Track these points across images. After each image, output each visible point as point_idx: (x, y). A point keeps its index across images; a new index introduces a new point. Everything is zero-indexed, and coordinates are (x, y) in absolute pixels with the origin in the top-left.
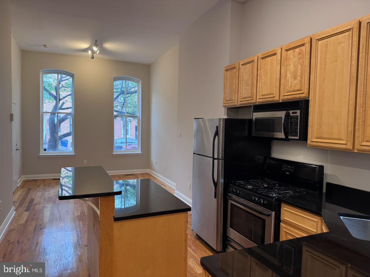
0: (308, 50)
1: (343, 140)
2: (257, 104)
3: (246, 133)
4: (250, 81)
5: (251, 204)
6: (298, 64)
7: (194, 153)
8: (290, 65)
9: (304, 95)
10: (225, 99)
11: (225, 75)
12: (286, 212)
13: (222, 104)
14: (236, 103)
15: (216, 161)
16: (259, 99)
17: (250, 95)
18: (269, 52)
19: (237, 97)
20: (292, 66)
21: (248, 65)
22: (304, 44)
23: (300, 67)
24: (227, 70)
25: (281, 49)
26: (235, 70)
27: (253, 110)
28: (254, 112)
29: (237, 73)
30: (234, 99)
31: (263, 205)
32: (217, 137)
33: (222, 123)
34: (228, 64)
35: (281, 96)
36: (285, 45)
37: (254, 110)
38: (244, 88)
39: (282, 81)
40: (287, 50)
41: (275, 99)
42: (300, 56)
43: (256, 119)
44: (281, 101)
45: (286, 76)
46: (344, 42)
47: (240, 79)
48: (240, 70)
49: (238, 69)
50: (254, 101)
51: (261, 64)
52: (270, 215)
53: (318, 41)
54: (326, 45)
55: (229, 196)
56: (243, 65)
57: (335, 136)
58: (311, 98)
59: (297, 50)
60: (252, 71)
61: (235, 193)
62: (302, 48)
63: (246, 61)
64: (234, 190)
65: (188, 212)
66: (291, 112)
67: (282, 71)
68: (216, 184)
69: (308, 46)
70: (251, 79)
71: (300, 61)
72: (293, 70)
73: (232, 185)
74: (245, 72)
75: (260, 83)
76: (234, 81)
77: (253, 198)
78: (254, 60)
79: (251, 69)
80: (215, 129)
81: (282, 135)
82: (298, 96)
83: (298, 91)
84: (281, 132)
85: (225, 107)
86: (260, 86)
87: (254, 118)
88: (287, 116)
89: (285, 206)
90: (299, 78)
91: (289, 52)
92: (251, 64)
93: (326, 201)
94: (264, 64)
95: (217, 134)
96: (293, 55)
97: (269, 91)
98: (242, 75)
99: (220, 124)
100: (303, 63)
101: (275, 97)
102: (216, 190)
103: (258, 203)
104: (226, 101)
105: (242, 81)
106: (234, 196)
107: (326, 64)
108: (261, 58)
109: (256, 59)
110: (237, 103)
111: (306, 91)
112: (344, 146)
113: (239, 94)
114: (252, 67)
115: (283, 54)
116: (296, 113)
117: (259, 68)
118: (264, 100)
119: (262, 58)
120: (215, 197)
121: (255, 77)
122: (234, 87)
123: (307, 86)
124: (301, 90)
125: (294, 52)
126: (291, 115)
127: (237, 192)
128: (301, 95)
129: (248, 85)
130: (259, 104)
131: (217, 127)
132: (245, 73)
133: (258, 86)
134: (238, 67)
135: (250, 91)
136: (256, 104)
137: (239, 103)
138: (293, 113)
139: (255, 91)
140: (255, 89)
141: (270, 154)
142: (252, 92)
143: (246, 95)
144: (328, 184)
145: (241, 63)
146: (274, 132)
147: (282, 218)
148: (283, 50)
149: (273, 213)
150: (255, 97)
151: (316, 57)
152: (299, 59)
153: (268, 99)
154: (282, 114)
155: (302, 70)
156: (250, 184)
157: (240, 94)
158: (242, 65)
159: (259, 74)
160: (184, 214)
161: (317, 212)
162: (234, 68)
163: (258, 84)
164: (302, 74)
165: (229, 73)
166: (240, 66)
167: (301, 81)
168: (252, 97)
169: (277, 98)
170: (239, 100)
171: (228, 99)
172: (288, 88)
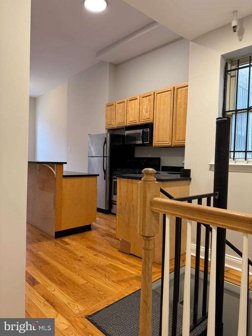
0: (153, 98)
1: (168, 141)
6: (148, 105)
7: (89, 157)
11: (106, 109)
13: (105, 127)
14: (114, 126)
15: (105, 158)
16: (128, 124)
17: (123, 121)
18: (133, 98)
19: (114, 122)
20: (145, 106)
21: (121, 104)
22: (151, 95)
23: (149, 107)
25: (140, 96)
27: (125, 130)
32: (105, 144)
36: (142, 95)
38: (119, 117)
39: (140, 114)
40: (143, 97)
42: (149, 101)
43: (127, 135)
44: (140, 124)
45: (142, 111)
46: (168, 96)
47: (116, 112)
48: (116, 107)
51: (129, 104)
53: (157, 94)
54: (161, 96)
55: (113, 177)
56: (118, 103)
58: (154, 123)
62: (150, 97)
63: (120, 101)
65: (97, 177)
66: (145, 129)
67: (140, 108)
69: (153, 96)
70: (123, 112)
71: (149, 103)
78: (124, 101)
79: (123, 106)
80: (104, 140)
82: (148, 121)
83: (148, 119)
84: (140, 140)
85: (106, 129)
88: (143, 132)
90: (149, 112)
92: (123, 103)
94: (131, 104)
95: (105, 142)
96: (146, 100)
97: (133, 119)
98: (117, 110)
101: (136, 122)
102: (105, 175)
104: (107, 125)
105: (118, 113)
107: (161, 106)
108: (129, 100)
109: (126, 101)
111: (152, 119)
112: (168, 144)
115: (141, 99)
116: (147, 130)
117: (128, 106)
118: (130, 124)
120: (105, 179)
121: (126, 111)
123: (152, 116)
126: (145, 131)
128: (150, 121)
129: (122, 115)
130: (128, 126)
131: (106, 138)
132: (119, 109)
133: (127, 116)
135: (123, 119)
136: (126, 126)
137: (116, 126)
140: (126, 118)
143: (120, 121)
146: (136, 141)
150: (126, 122)
151: (157, 102)
153: (133, 124)
154: (140, 131)
155: (150, 109)
157: (117, 121)
159: (128, 109)
160: (95, 178)
162: (113, 105)
164: (150, 110)
165: (109, 108)
166: (116, 104)
168: (124, 123)
169: (138, 123)
170: (116, 124)
171: (109, 124)
172: (143, 117)
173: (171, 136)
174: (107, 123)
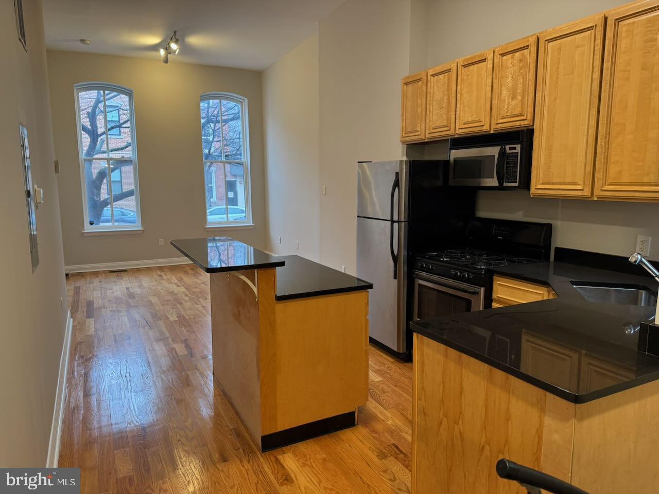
0: (534, 55)
1: (578, 185)
2: (456, 136)
3: (440, 183)
4: (445, 101)
5: (451, 282)
6: (519, 75)
7: (358, 217)
8: (507, 77)
9: (526, 122)
11: (403, 92)
12: (500, 288)
13: (399, 139)
14: (422, 137)
15: (396, 225)
16: (460, 129)
17: (445, 124)
18: (474, 57)
19: (423, 126)
20: (509, 80)
21: (442, 76)
22: (528, 46)
23: (521, 80)
24: (406, 84)
25: (494, 52)
26: (420, 83)
27: (451, 146)
28: (451, 149)
29: (424, 88)
30: (419, 129)
31: (468, 281)
33: (404, 166)
34: (407, 74)
35: (493, 124)
36: (500, 47)
37: (453, 146)
38: (436, 112)
39: (495, 102)
40: (503, 55)
41: (484, 128)
42: (522, 64)
43: (455, 160)
44: (492, 132)
45: (501, 94)
46: (584, 45)
47: (428, 98)
48: (429, 84)
49: (425, 81)
50: (452, 132)
51: (463, 75)
53: (548, 42)
54: (558, 49)
55: (417, 275)
56: (433, 75)
57: (568, 180)
58: (536, 127)
59: (517, 54)
60: (449, 86)
61: (425, 270)
62: (525, 51)
63: (439, 69)
64: (424, 265)
65: (368, 290)
66: (507, 147)
67: (495, 86)
68: (395, 259)
69: (533, 49)
70: (446, 97)
71: (521, 71)
72: (510, 85)
73: (420, 258)
74: (437, 88)
75: (460, 105)
76: (419, 101)
77: (452, 272)
78: (450, 69)
79: (446, 82)
80: (393, 178)
81: (494, 182)
82: (518, 123)
83: (518, 116)
84: (493, 177)
85: (403, 142)
86: (460, 110)
87: (452, 159)
88: (502, 153)
89: (499, 278)
90: (519, 97)
91: (505, 58)
92: (446, 74)
93: (554, 274)
94: (467, 76)
96: (512, 63)
97: (474, 116)
98: (432, 92)
99: (401, 169)
100: (526, 74)
101: (483, 126)
102: (395, 266)
103: (461, 279)
104: (405, 133)
105: (433, 101)
107: (558, 77)
108: (462, 66)
109: (455, 68)
110: (424, 133)
111: (530, 117)
112: (580, 193)
113: (427, 121)
114: (449, 79)
115: (497, 60)
116: (515, 148)
117: (459, 81)
118: (466, 130)
119: (465, 66)
120: (395, 278)
121: (454, 95)
122: (419, 110)
123: (530, 109)
124: (523, 115)
125: (512, 58)
126: (508, 151)
127: (428, 267)
128: (522, 123)
129: (442, 107)
130: (458, 136)
131: (397, 174)
133: (458, 109)
134: (425, 78)
135: (445, 117)
136: (454, 137)
137: (427, 136)
138: (511, 149)
139: (453, 116)
140: (453, 113)
141: (474, 213)
142: (449, 119)
143: (438, 124)
144: (557, 249)
145: (431, 72)
146: (480, 177)
147: (494, 296)
148: (497, 54)
149: (483, 289)
150: (452, 126)
151: (545, 66)
152: (521, 68)
153: (474, 130)
154: (494, 151)
155: (524, 85)
156: (447, 256)
157: (430, 121)
158: (431, 75)
159: (459, 90)
160: (364, 294)
161: (544, 283)
162: (420, 80)
163: (458, 105)
164: (524, 92)
165: (410, 87)
166: (429, 77)
167: (522, 100)
168: (447, 127)
169: (486, 128)
170: (427, 132)
171: (409, 130)
172: (503, 112)
173: (589, 168)
174: (404, 129)
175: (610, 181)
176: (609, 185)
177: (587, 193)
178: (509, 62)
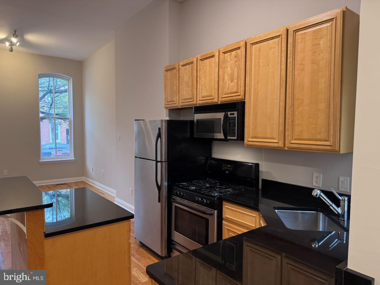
0: (244, 53)
1: (275, 139)
2: (198, 105)
3: (188, 135)
4: (190, 82)
5: (195, 205)
6: (235, 66)
7: (136, 157)
8: (227, 68)
9: (240, 97)
10: (166, 100)
11: (165, 76)
12: (227, 210)
13: (163, 105)
14: (177, 105)
15: (159, 164)
16: (199, 101)
17: (190, 97)
18: (207, 54)
19: (178, 98)
20: (229, 69)
21: (188, 66)
22: (240, 47)
23: (236, 70)
24: (167, 71)
25: (219, 51)
26: (175, 70)
27: (194, 111)
28: (195, 113)
29: (178, 74)
30: (175, 100)
31: (206, 205)
32: (159, 139)
33: (164, 124)
34: (168, 64)
35: (220, 98)
36: (222, 48)
37: (196, 111)
39: (221, 83)
40: (225, 53)
41: (214, 100)
42: (236, 59)
43: (198, 121)
44: (219, 103)
45: (224, 78)
46: (275, 47)
47: (180, 80)
48: (180, 71)
49: (178, 69)
50: (195, 102)
51: (200, 66)
52: (212, 214)
53: (252, 45)
54: (259, 50)
55: (174, 199)
56: (183, 66)
57: (268, 136)
58: (247, 100)
59: (234, 53)
60: (192, 72)
61: (179, 196)
62: (238, 51)
63: (186, 62)
64: (178, 193)
65: (130, 220)
66: (229, 113)
67: (220, 73)
68: (159, 188)
69: (243, 49)
70: (191, 80)
71: (236, 64)
72: (230, 72)
73: (175, 187)
74: (185, 73)
75: (199, 85)
76: (175, 82)
77: (196, 198)
78: (193, 62)
79: (190, 70)
80: (157, 131)
81: (221, 136)
82: (235, 98)
83: (235, 93)
84: (221, 133)
85: (166, 108)
86: (199, 88)
87: (195, 120)
88: (226, 117)
89: (226, 203)
90: (235, 81)
91: (226, 55)
92: (190, 65)
93: (262, 197)
94: (203, 66)
95: (159, 136)
96: (230, 58)
97: (208, 93)
98: (182, 76)
99: (162, 125)
100: (239, 65)
101: (214, 99)
102: (159, 193)
103: (201, 203)
104: (167, 102)
105: (183, 82)
106: (178, 199)
107: (259, 68)
108: (200, 60)
109: (195, 61)
110: (179, 103)
111: (242, 93)
112: (276, 145)
113: (180, 95)
114: (192, 68)
115: (221, 56)
116: (233, 114)
117: (198, 69)
118: (204, 101)
119: (202, 60)
120: (159, 201)
121: (195, 78)
122: (175, 88)
123: (243, 89)
124: (238, 93)
125: (231, 55)
126: (229, 116)
127: (181, 194)
129: (189, 86)
130: (199, 105)
131: (159, 129)
134: (178, 67)
135: (190, 92)
136: (196, 105)
137: (181, 104)
138: (231, 114)
139: (195, 92)
141: (211, 154)
142: (193, 94)
143: (187, 97)
144: (263, 180)
145: (181, 64)
146: (214, 133)
147: (224, 216)
148: (221, 52)
149: (216, 211)
151: (251, 60)
152: (236, 62)
153: (208, 101)
154: (220, 116)
155: (238, 73)
156: (193, 185)
157: (181, 95)
158: (181, 66)
159: (198, 75)
160: (126, 223)
161: (255, 208)
162: (174, 68)
163: (198, 85)
165: (169, 73)
167: (237, 83)
168: (192, 99)
169: (216, 100)
175: (296, 137)
176: (295, 140)
177: (281, 145)
178: (229, 57)
